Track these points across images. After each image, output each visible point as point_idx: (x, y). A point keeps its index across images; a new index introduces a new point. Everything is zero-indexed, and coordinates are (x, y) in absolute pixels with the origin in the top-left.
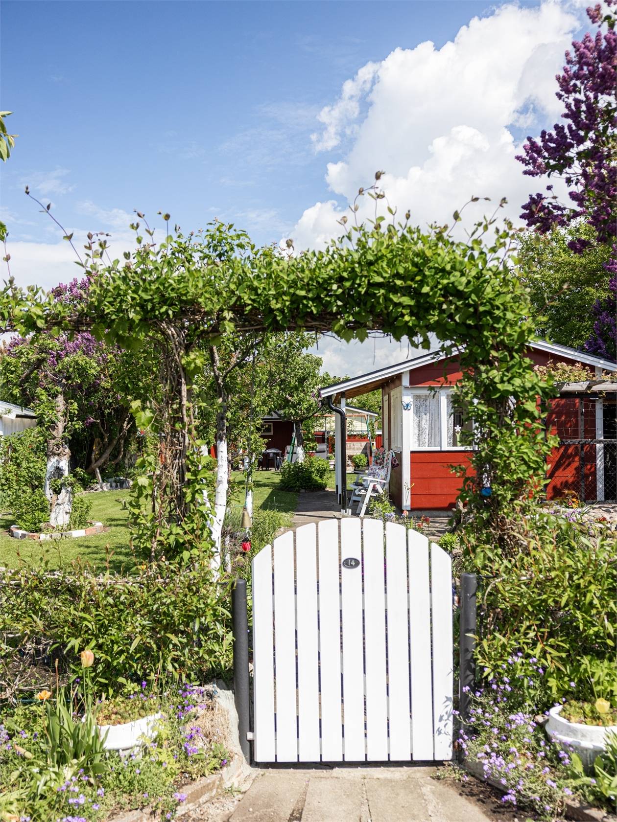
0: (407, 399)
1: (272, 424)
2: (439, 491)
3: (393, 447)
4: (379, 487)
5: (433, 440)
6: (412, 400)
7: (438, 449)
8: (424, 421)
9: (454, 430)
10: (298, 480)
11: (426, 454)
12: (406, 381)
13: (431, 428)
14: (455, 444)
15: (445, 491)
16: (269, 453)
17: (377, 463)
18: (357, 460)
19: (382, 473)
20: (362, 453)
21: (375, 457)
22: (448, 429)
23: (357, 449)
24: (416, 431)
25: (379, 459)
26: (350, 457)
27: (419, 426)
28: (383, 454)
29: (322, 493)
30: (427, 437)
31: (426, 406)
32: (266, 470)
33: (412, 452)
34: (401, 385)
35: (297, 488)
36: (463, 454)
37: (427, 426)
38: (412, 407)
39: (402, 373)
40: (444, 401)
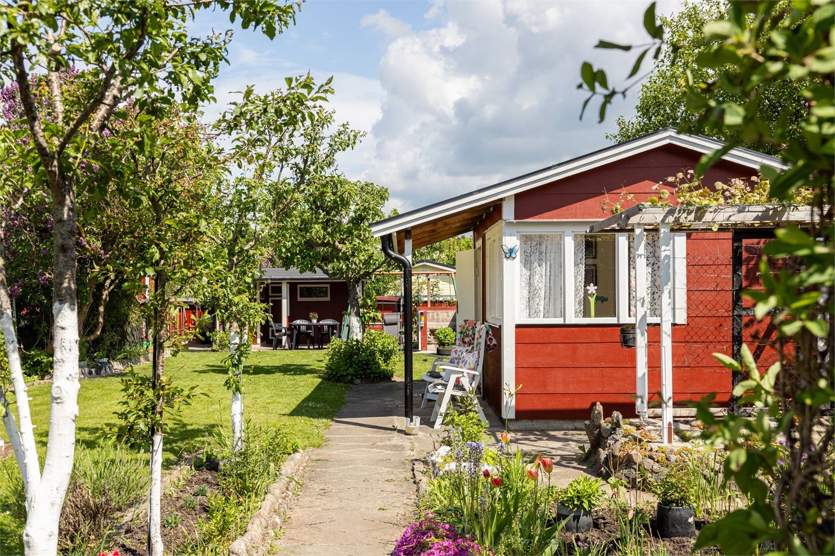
0: (511, 241)
1: (328, 286)
2: (560, 389)
3: (488, 317)
4: (465, 382)
5: (551, 307)
6: (518, 243)
7: (560, 321)
8: (537, 277)
9: (586, 291)
10: (351, 366)
11: (541, 329)
12: (508, 212)
13: (550, 289)
14: (586, 314)
15: (572, 389)
16: (322, 326)
17: (464, 342)
18: (441, 336)
19: (471, 359)
20: (450, 326)
21: (461, 333)
22: (576, 290)
23: (443, 321)
24: (525, 292)
25: (467, 336)
26: (433, 332)
27: (530, 285)
28: (473, 328)
29: (386, 384)
30: (542, 302)
31: (541, 253)
32: (319, 349)
33: (518, 326)
34: (501, 218)
35: (349, 378)
36: (600, 329)
37: (542, 285)
38: (518, 254)
39: (502, 200)
40: (569, 244)
